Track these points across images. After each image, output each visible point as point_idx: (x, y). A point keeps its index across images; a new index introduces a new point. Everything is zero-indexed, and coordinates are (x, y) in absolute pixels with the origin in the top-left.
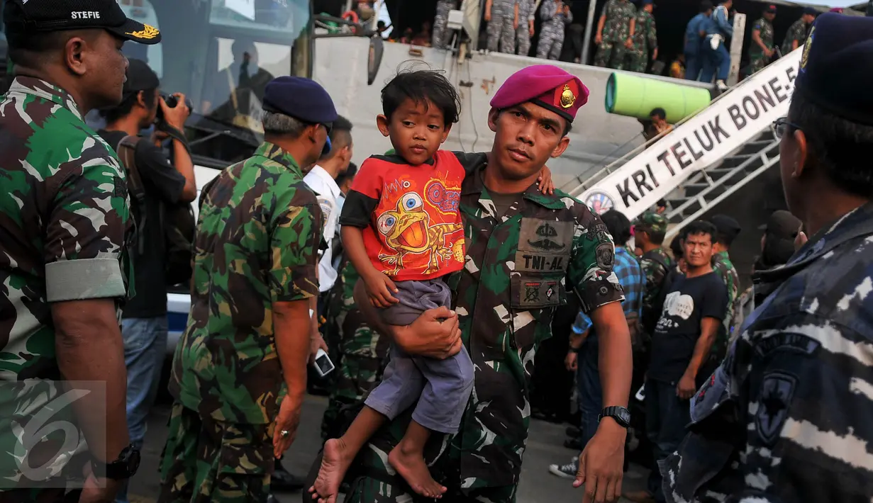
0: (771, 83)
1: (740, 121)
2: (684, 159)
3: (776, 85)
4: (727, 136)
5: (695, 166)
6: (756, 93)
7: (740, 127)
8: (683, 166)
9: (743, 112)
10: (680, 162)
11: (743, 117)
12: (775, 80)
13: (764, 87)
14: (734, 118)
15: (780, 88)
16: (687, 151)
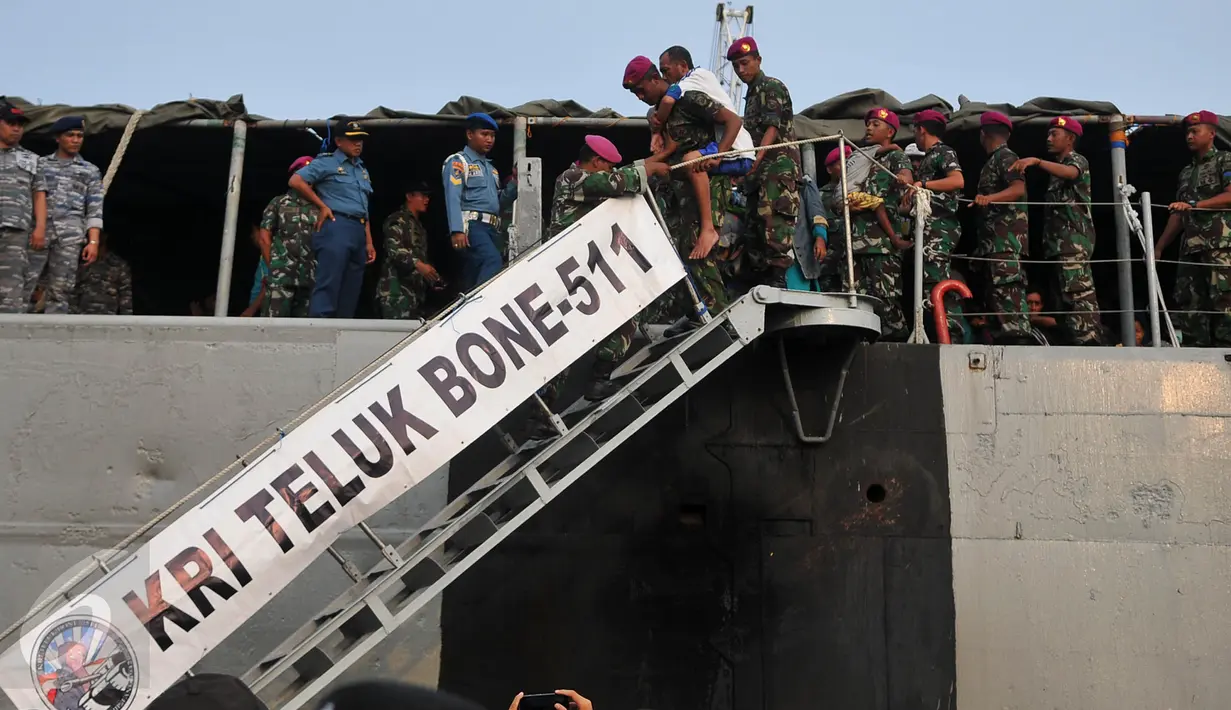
0: (523, 300)
1: (457, 392)
2: (312, 505)
3: (536, 304)
4: (428, 432)
5: (344, 517)
6: (489, 323)
7: (458, 408)
8: (311, 521)
9: (462, 371)
10: (303, 513)
11: (464, 384)
12: (535, 291)
13: (506, 309)
14: (442, 389)
15: (546, 310)
16: (319, 483)
